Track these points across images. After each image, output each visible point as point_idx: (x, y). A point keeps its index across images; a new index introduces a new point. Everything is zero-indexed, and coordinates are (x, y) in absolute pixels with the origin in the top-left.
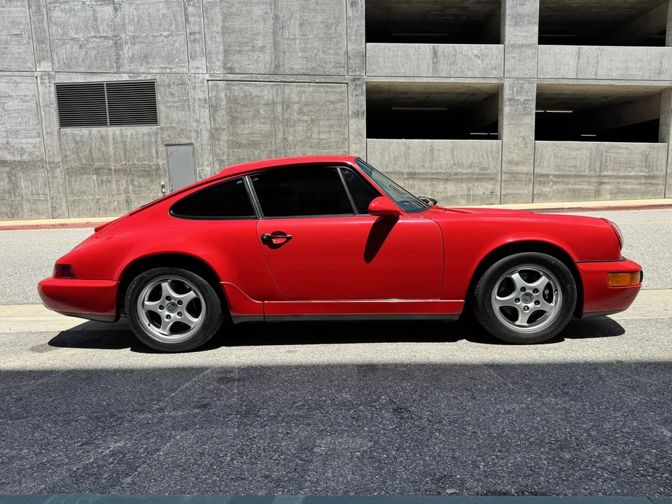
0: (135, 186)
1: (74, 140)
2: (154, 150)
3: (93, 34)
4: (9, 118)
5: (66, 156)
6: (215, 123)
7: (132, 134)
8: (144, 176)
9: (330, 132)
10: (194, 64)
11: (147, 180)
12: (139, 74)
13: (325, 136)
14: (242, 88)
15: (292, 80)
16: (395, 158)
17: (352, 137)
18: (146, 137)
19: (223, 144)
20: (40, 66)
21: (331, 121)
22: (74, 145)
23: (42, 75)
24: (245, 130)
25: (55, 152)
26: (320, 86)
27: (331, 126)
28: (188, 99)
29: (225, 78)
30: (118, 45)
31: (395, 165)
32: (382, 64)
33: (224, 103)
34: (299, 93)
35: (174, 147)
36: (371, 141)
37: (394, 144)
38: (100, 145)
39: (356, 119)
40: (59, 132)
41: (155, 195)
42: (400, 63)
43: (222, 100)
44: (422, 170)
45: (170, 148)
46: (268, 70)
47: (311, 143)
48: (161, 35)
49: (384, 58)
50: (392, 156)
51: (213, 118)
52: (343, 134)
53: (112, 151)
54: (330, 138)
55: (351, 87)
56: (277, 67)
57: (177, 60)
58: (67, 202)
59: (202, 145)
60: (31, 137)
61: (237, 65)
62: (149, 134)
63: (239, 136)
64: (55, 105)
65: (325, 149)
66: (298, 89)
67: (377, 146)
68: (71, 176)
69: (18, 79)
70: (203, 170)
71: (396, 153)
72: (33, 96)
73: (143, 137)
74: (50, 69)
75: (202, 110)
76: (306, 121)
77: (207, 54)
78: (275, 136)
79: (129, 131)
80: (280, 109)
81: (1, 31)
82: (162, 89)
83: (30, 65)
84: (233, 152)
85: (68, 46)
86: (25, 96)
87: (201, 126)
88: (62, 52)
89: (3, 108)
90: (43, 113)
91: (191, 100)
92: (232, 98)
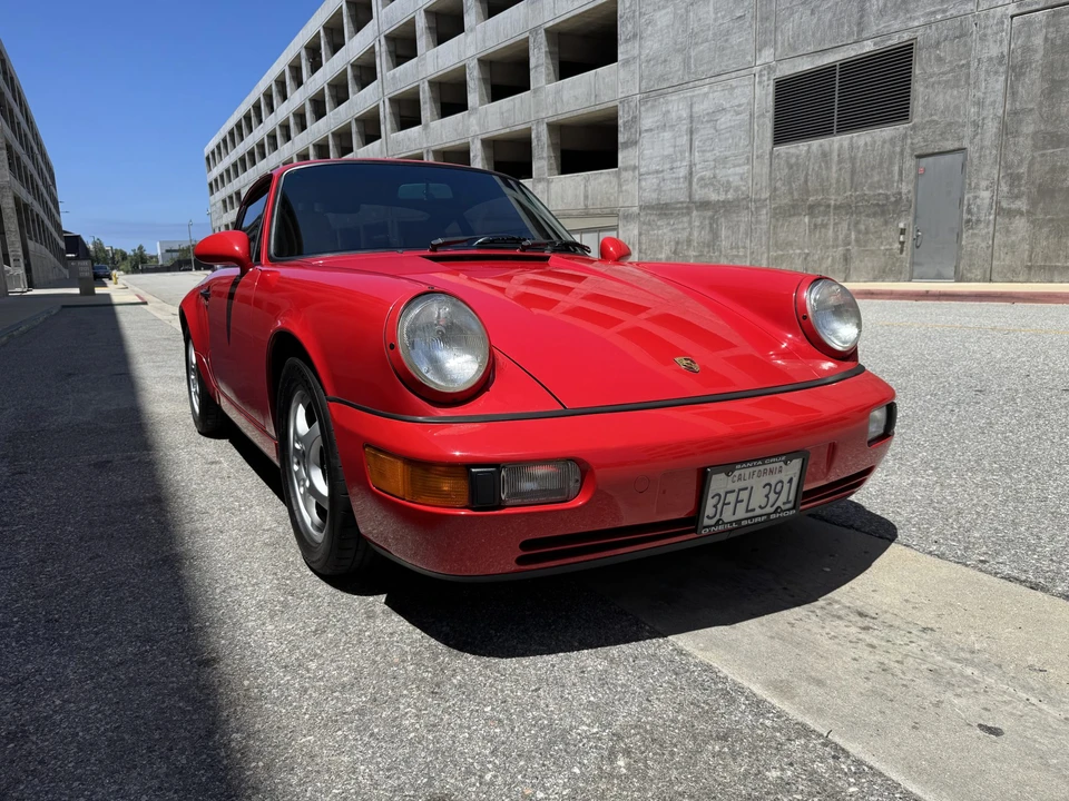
0: (859, 232)
1: (787, 162)
2: (896, 168)
4: (720, 140)
5: (775, 189)
6: (1014, 101)
7: (866, 144)
8: (875, 215)
11: (879, 221)
12: (889, 35)
18: (887, 145)
19: (1024, 143)
20: (760, 57)
22: (786, 171)
23: (761, 71)
25: (764, 184)
28: (968, 63)
29: (1049, 3)
33: (1038, 56)
35: (930, 159)
38: (820, 166)
40: (771, 153)
41: (888, 247)
43: (1036, 51)
45: (924, 160)
51: (1011, 92)
53: (834, 175)
58: (768, 258)
59: (982, 148)
60: (739, 165)
62: (892, 141)
63: (1062, 121)
64: (770, 114)
68: (777, 220)
69: (735, 83)
70: (976, 197)
72: (748, 104)
73: (883, 147)
74: (771, 59)
75: (992, 79)
79: (862, 138)
81: (723, 17)
82: (924, 54)
83: (749, 58)
84: (1043, 155)
85: (796, 16)
86: (739, 106)
87: (985, 113)
88: (789, 28)
89: (715, 128)
90: (756, 127)
91: (974, 64)
92: (1059, 42)
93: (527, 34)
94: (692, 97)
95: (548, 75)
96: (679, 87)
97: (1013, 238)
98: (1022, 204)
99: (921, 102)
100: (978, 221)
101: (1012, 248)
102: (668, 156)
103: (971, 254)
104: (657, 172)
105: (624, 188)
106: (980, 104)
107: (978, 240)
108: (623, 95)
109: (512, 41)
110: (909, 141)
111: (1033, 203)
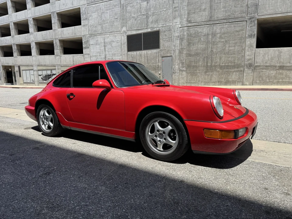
2: (157, 59)
3: (139, 14)
4: (113, 49)
6: (181, 46)
7: (150, 53)
8: (153, 70)
9: (235, 46)
10: (175, 21)
11: (154, 72)
12: (154, 28)
13: (232, 48)
14: (194, 29)
15: (218, 22)
16: (272, 58)
17: (247, 48)
18: (155, 54)
19: (184, 55)
20: (122, 29)
21: (236, 41)
23: (123, 33)
24: (194, 48)
26: (231, 24)
27: (236, 43)
28: (172, 36)
29: (187, 26)
30: (147, 17)
31: (271, 62)
32: (268, 8)
33: (186, 37)
34: (221, 28)
35: (165, 58)
36: (257, 50)
37: (272, 50)
39: (250, 39)
40: (127, 54)
42: (279, 6)
44: (288, 65)
45: (163, 58)
46: (206, 19)
47: (224, 52)
48: (163, 10)
49: (269, 5)
50: (270, 57)
51: (181, 44)
52: (242, 47)
53: (143, 60)
54: (235, 49)
55: (249, 22)
56: (211, 17)
57: (168, 20)
59: (176, 56)
60: (119, 56)
61: (193, 19)
62: (156, 53)
63: (191, 51)
64: (126, 44)
65: (232, 55)
66: (220, 26)
67: (261, 52)
69: (116, 35)
70: (175, 67)
71: (272, 55)
72: (120, 40)
74: (125, 30)
75: (177, 41)
76: (223, 42)
77: (180, 16)
78: (207, 50)
79: (149, 52)
80: (210, 37)
81: (112, 18)
82: (162, 33)
83: (120, 29)
84: (188, 58)
85: (131, 20)
86: (118, 41)
87: (176, 48)
88: (130, 23)
89: (111, 46)
90: (123, 47)
91: (173, 37)
92: (189, 34)
93: (50, 13)
94: (104, 37)
95: (58, 26)
96: (100, 34)
97: (183, 76)
98: (184, 69)
99: (162, 44)
100: (176, 72)
101: (183, 78)
102: (99, 52)
103: (175, 79)
104: (95, 56)
105: (86, 60)
106: (175, 46)
107: (176, 77)
108: (83, 34)
109: (45, 15)
110: (160, 53)
111: (187, 69)
